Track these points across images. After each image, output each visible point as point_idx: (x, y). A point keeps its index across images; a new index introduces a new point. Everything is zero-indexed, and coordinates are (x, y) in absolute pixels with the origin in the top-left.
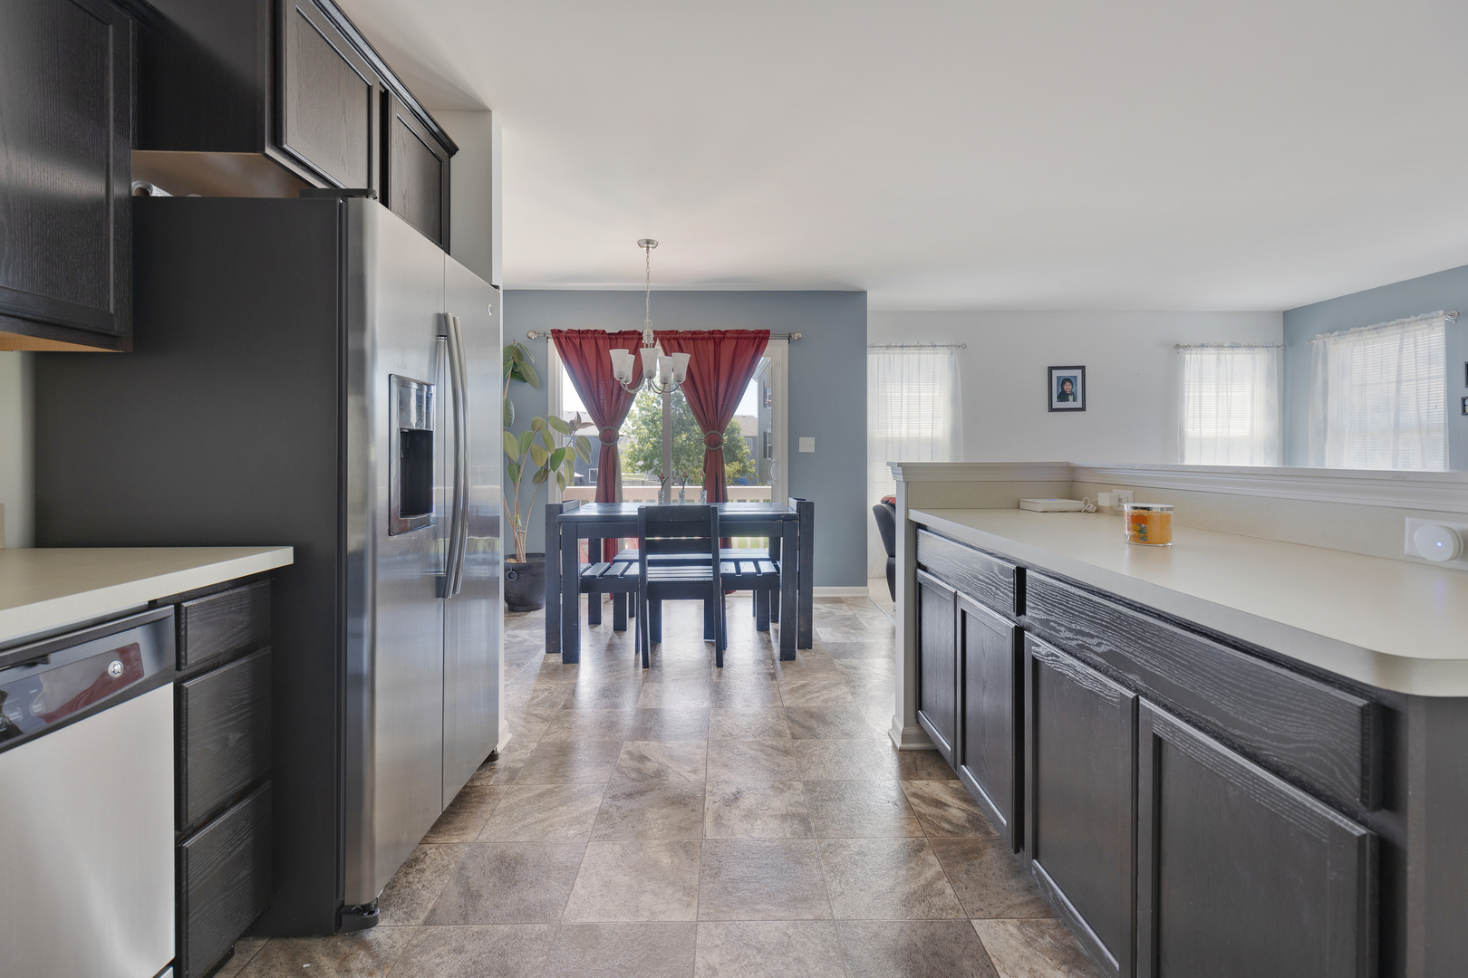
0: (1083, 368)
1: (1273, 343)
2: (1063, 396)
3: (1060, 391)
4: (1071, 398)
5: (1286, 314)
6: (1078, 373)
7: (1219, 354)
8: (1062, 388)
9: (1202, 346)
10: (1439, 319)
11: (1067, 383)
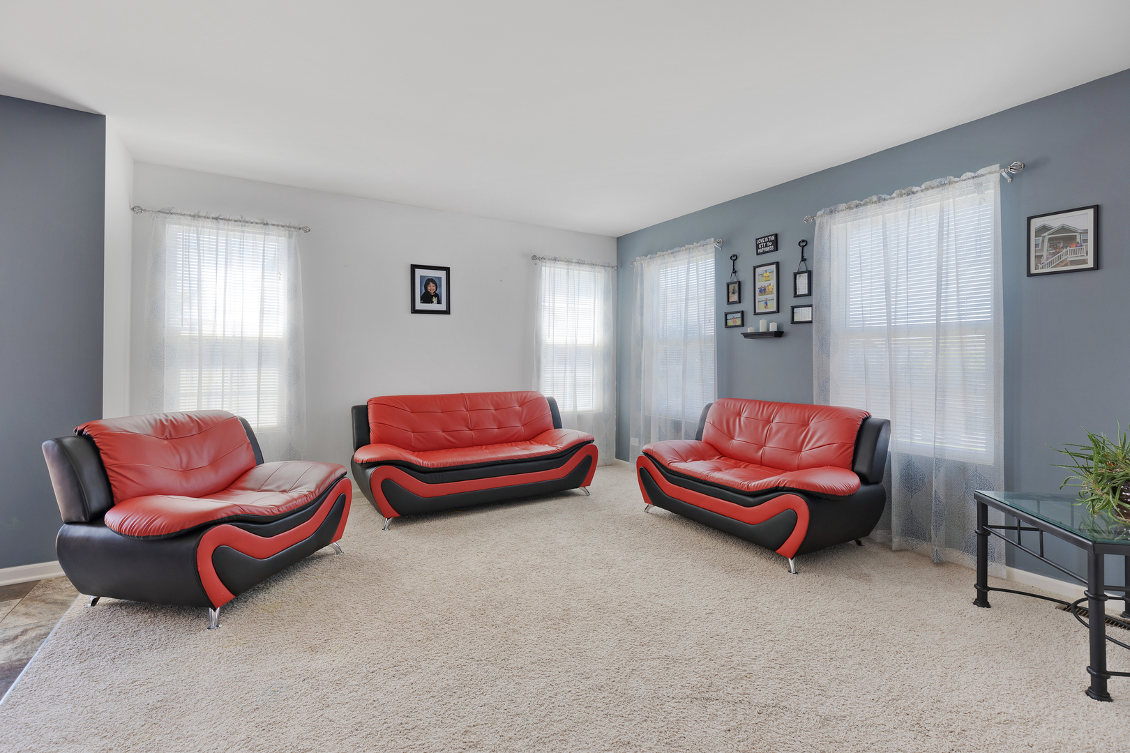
0: (447, 270)
1: (609, 264)
2: (427, 298)
3: (424, 291)
4: (435, 300)
5: (619, 240)
6: (442, 274)
7: (568, 269)
8: (426, 289)
9: (555, 259)
10: (711, 246)
11: (431, 284)
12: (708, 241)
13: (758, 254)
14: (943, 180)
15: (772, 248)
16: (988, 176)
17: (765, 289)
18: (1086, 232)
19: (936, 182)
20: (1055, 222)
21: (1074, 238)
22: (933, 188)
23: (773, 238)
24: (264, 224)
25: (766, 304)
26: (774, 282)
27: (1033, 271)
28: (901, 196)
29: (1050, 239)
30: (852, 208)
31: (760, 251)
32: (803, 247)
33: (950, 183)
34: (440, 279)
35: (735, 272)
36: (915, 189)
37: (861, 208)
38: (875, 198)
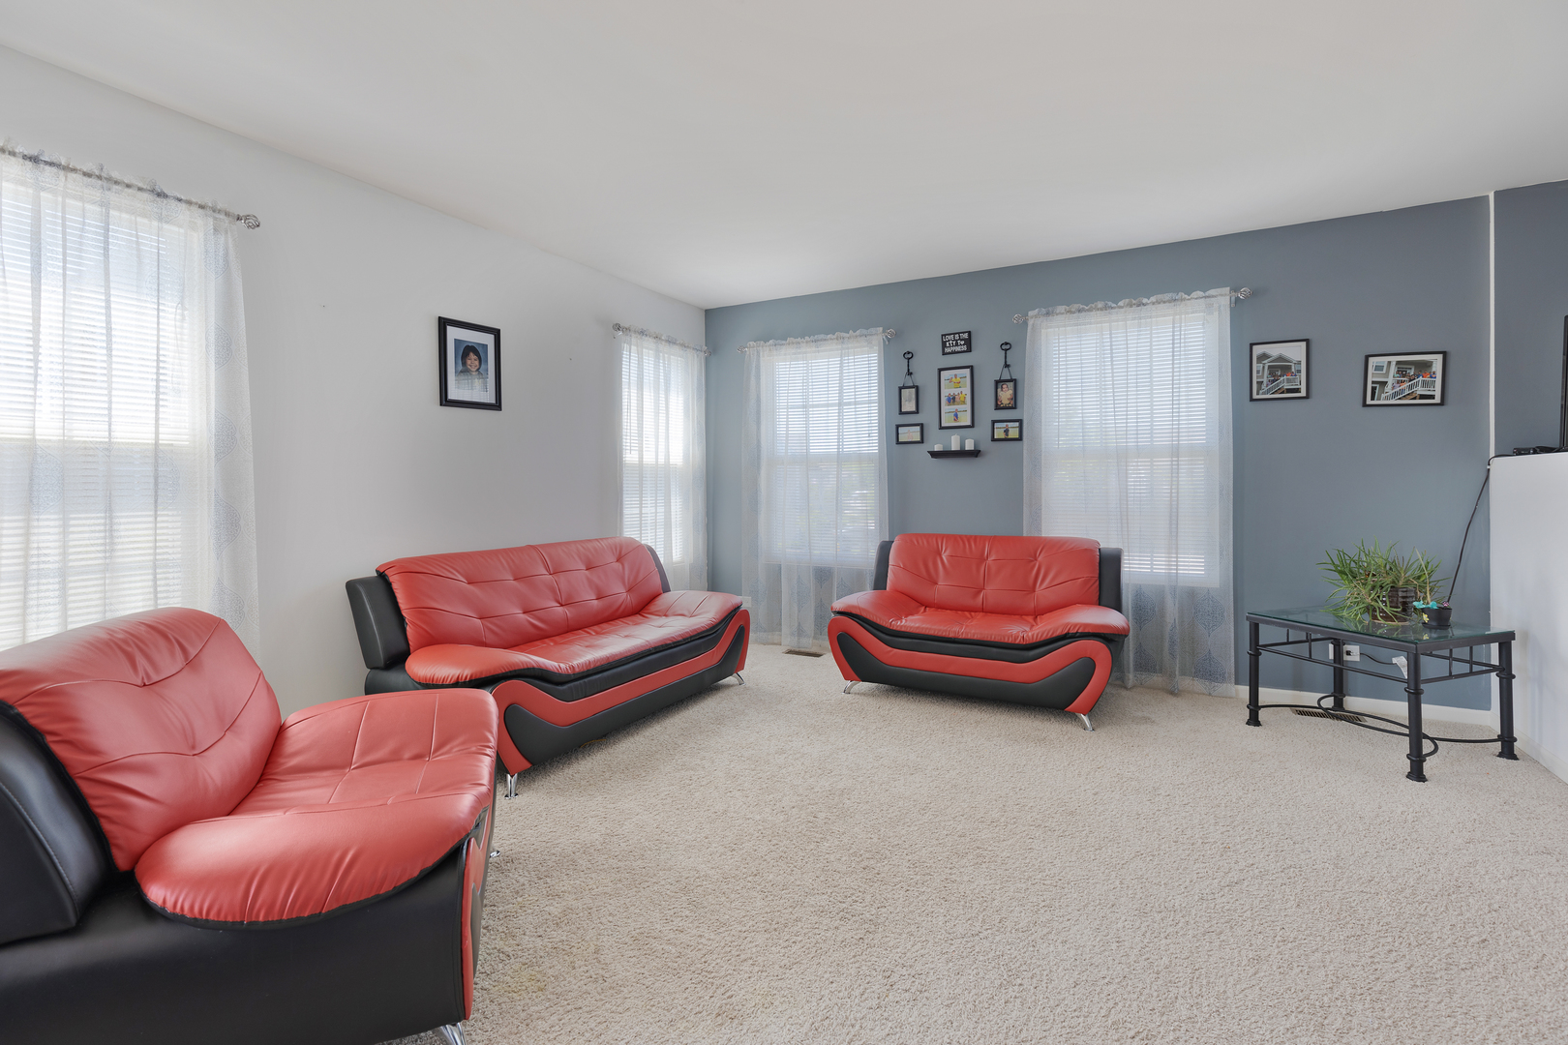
0: (496, 332)
1: (698, 345)
5: (708, 313)
6: (489, 340)
7: (657, 350)
8: (464, 363)
9: (643, 334)
10: (878, 337)
11: (472, 356)
12: (873, 330)
13: (944, 354)
14: (1174, 296)
15: (965, 348)
16: (1219, 298)
17: (954, 398)
18: (1299, 363)
19: (1167, 296)
20: (1274, 350)
21: (1289, 367)
22: (1164, 302)
23: (966, 336)
24: (159, 195)
25: (956, 416)
26: (967, 390)
27: (1255, 396)
28: (1131, 306)
29: (1269, 367)
30: (1074, 313)
31: (947, 350)
32: (1006, 350)
33: (1182, 300)
34: (485, 347)
35: (910, 373)
36: (1145, 301)
37: (1083, 314)
38: (1100, 305)
